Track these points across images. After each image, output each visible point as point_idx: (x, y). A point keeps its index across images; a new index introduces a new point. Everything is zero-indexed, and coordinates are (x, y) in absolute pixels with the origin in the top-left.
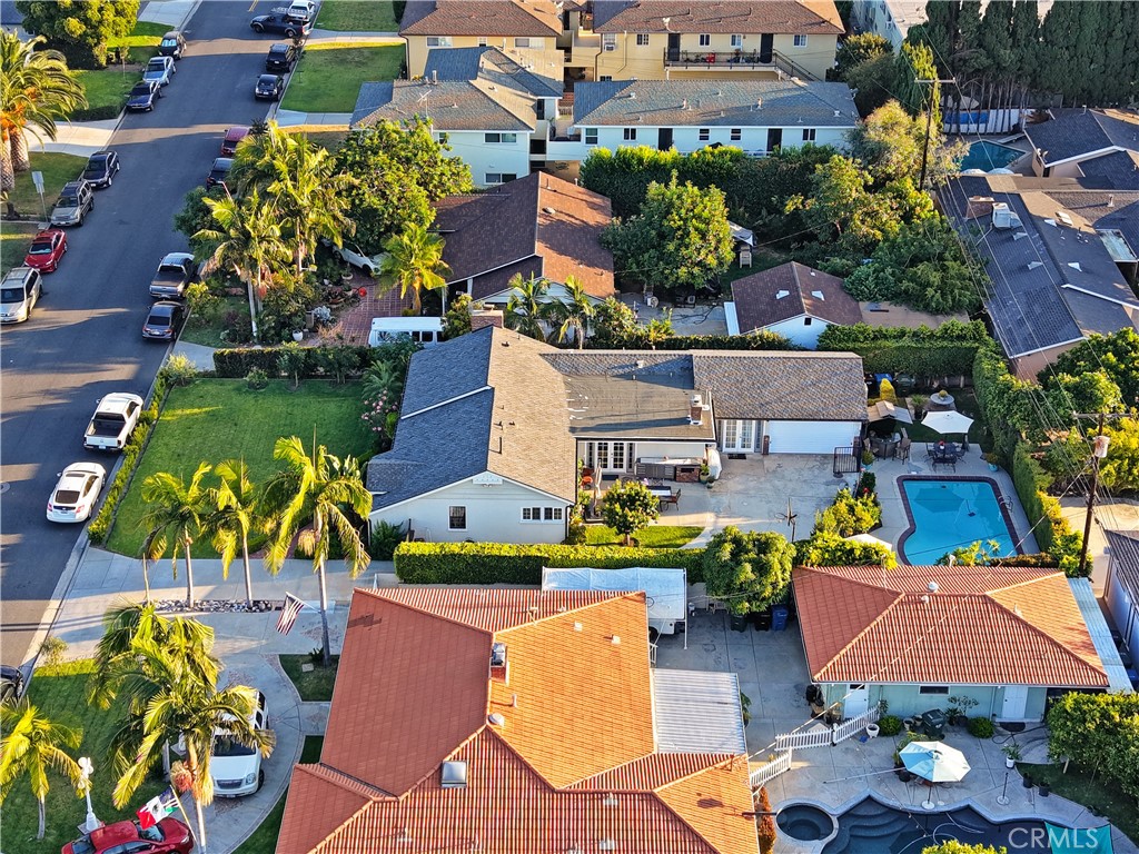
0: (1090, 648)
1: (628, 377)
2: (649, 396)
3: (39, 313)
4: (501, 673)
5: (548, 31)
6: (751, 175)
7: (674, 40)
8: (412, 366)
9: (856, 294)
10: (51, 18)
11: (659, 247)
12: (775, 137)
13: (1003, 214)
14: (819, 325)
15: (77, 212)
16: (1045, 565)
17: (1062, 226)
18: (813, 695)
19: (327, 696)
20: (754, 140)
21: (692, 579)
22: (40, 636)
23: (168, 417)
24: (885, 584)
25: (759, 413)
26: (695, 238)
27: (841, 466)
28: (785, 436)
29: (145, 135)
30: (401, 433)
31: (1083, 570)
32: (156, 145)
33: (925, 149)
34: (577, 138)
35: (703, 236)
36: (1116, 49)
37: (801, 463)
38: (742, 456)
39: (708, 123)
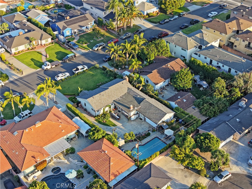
0: (116, 176)
3: (100, 50)
9: (194, 104)
14: (176, 106)
15: (124, 37)
23: (88, 72)
30: (97, 89)
32: (155, 30)
34: (197, 55)
38: (142, 119)
39: (218, 62)
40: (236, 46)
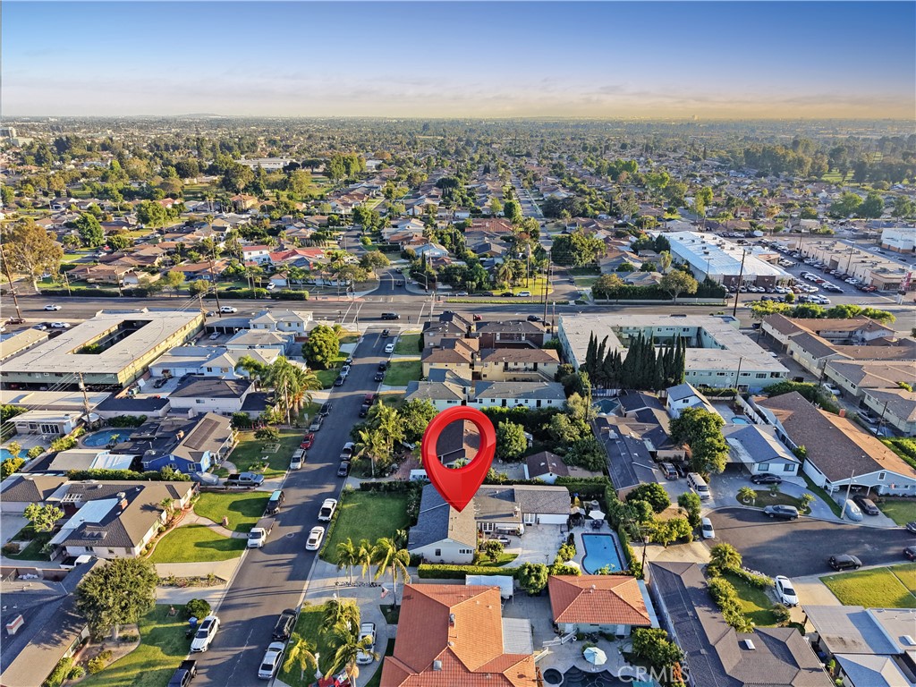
0: (644, 609)
1: (493, 497)
2: (500, 504)
3: (305, 465)
4: (453, 625)
5: (467, 362)
6: (531, 416)
7: (506, 364)
8: (424, 491)
9: (566, 463)
10: (312, 355)
11: (503, 445)
12: (539, 403)
13: (612, 434)
14: (555, 476)
15: (317, 427)
16: (629, 575)
17: (631, 438)
18: (555, 626)
19: (396, 622)
20: (532, 403)
21: (515, 579)
22: (303, 595)
23: (345, 506)
24: (577, 584)
25: (536, 511)
26: (514, 441)
27: (563, 529)
28: (544, 518)
29: (340, 395)
30: (420, 519)
31: (642, 577)
32: (343, 399)
33: (587, 409)
34: (476, 401)
35: (517, 441)
36: (646, 372)
37: (550, 527)
38: (530, 525)
39: (517, 397)
40: (485, 376)
